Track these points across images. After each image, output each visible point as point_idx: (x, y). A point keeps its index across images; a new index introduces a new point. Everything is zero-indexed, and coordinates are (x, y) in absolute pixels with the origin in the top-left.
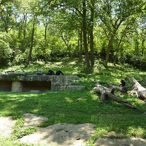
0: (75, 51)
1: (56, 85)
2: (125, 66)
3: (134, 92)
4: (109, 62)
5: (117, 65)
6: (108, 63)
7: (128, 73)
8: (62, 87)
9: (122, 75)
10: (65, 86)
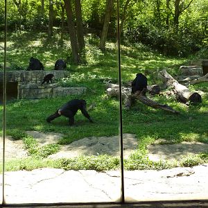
0: (37, 16)
1: (30, 88)
2: (139, 49)
3: (169, 92)
4: (109, 41)
5: (123, 47)
6: (107, 44)
7: (147, 62)
8: (43, 91)
9: (137, 66)
10: (49, 90)
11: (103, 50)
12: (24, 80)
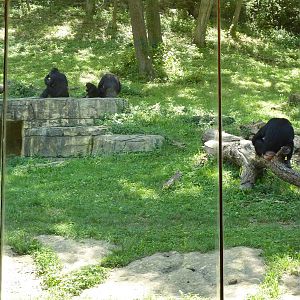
1: (48, 135)
5: (244, 38)
6: (210, 31)
7: (295, 72)
8: (73, 141)
9: (274, 81)
10: (86, 140)
11: (202, 45)
12: (35, 118)
